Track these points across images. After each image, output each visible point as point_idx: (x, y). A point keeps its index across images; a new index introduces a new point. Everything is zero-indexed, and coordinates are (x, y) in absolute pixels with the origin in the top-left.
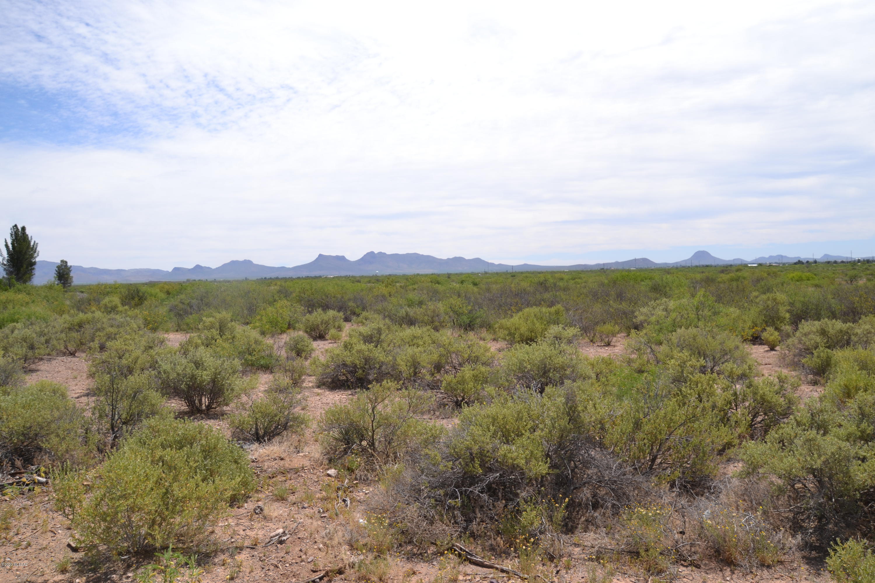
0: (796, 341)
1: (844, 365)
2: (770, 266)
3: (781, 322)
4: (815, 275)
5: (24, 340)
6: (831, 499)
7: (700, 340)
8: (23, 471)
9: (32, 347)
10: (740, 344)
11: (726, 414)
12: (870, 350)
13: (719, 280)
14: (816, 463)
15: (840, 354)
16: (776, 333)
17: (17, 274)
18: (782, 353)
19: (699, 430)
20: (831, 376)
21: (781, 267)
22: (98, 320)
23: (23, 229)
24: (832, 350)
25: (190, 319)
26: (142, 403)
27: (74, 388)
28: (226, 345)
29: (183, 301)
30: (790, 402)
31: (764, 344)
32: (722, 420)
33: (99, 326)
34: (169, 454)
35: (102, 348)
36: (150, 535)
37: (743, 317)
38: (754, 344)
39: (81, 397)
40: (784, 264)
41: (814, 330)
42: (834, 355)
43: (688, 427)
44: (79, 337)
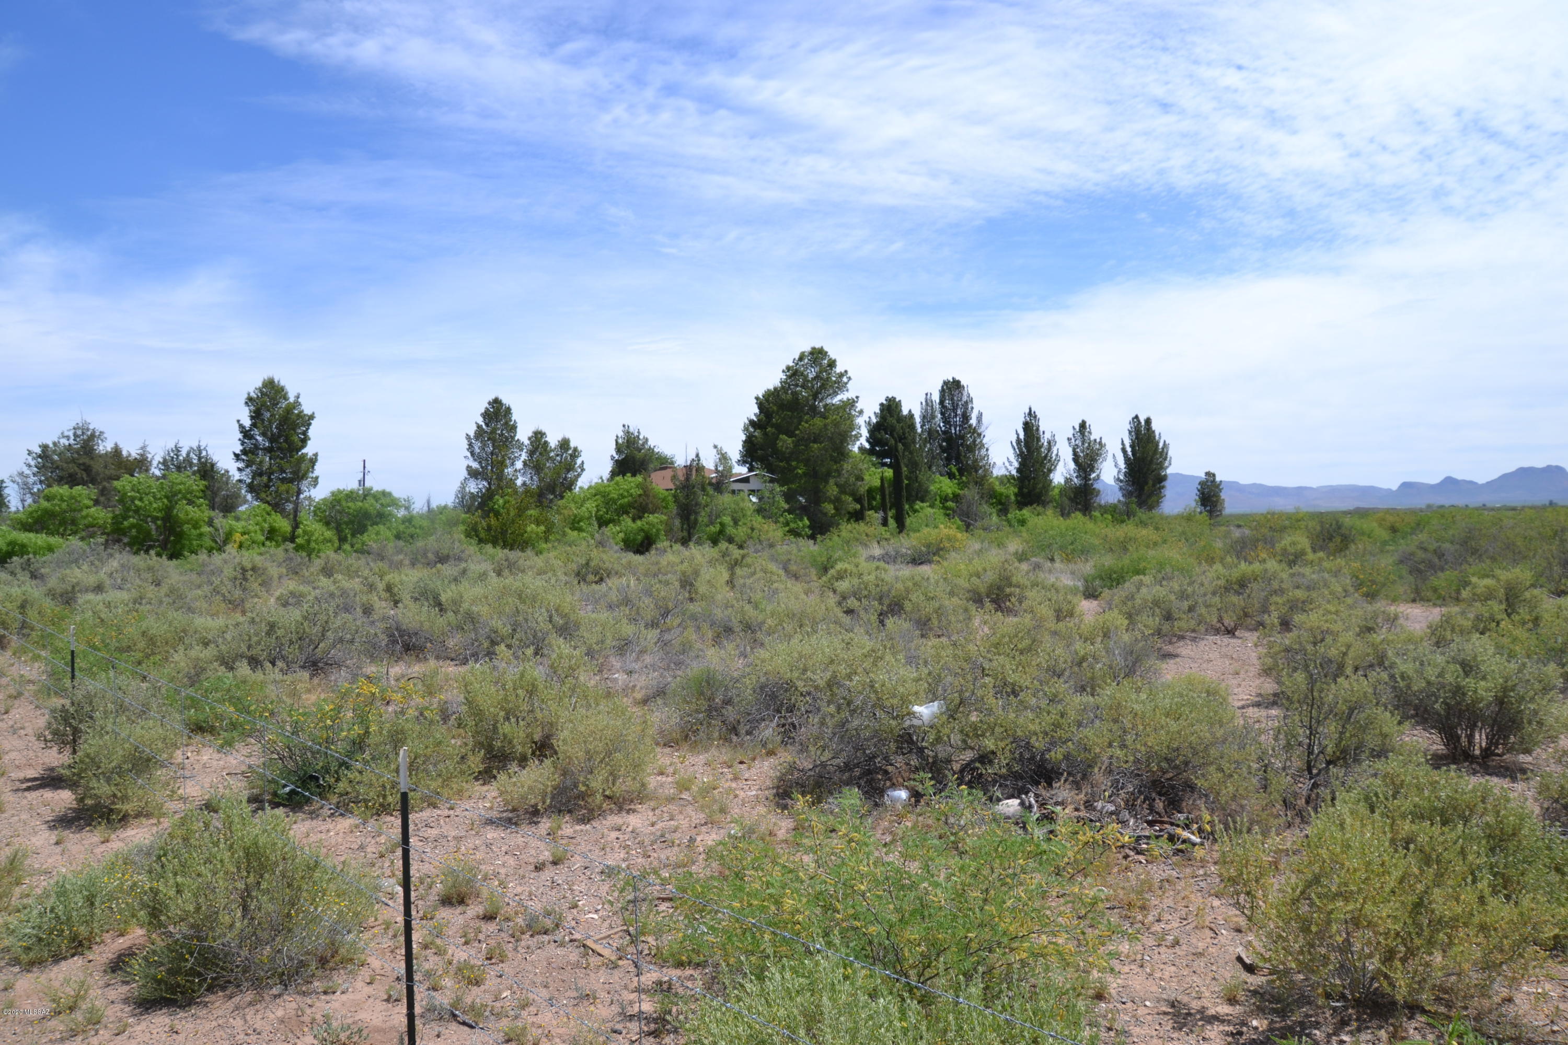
5: (1156, 603)
8: (1166, 819)
9: (1168, 617)
17: (1139, 497)
22: (1274, 576)
23: (1148, 421)
25: (1442, 580)
26: (1364, 729)
27: (1236, 691)
28: (1520, 633)
29: (1425, 545)
33: (1275, 585)
34: (1426, 832)
35: (1286, 625)
36: (1386, 977)
39: (1248, 706)
44: (1242, 603)
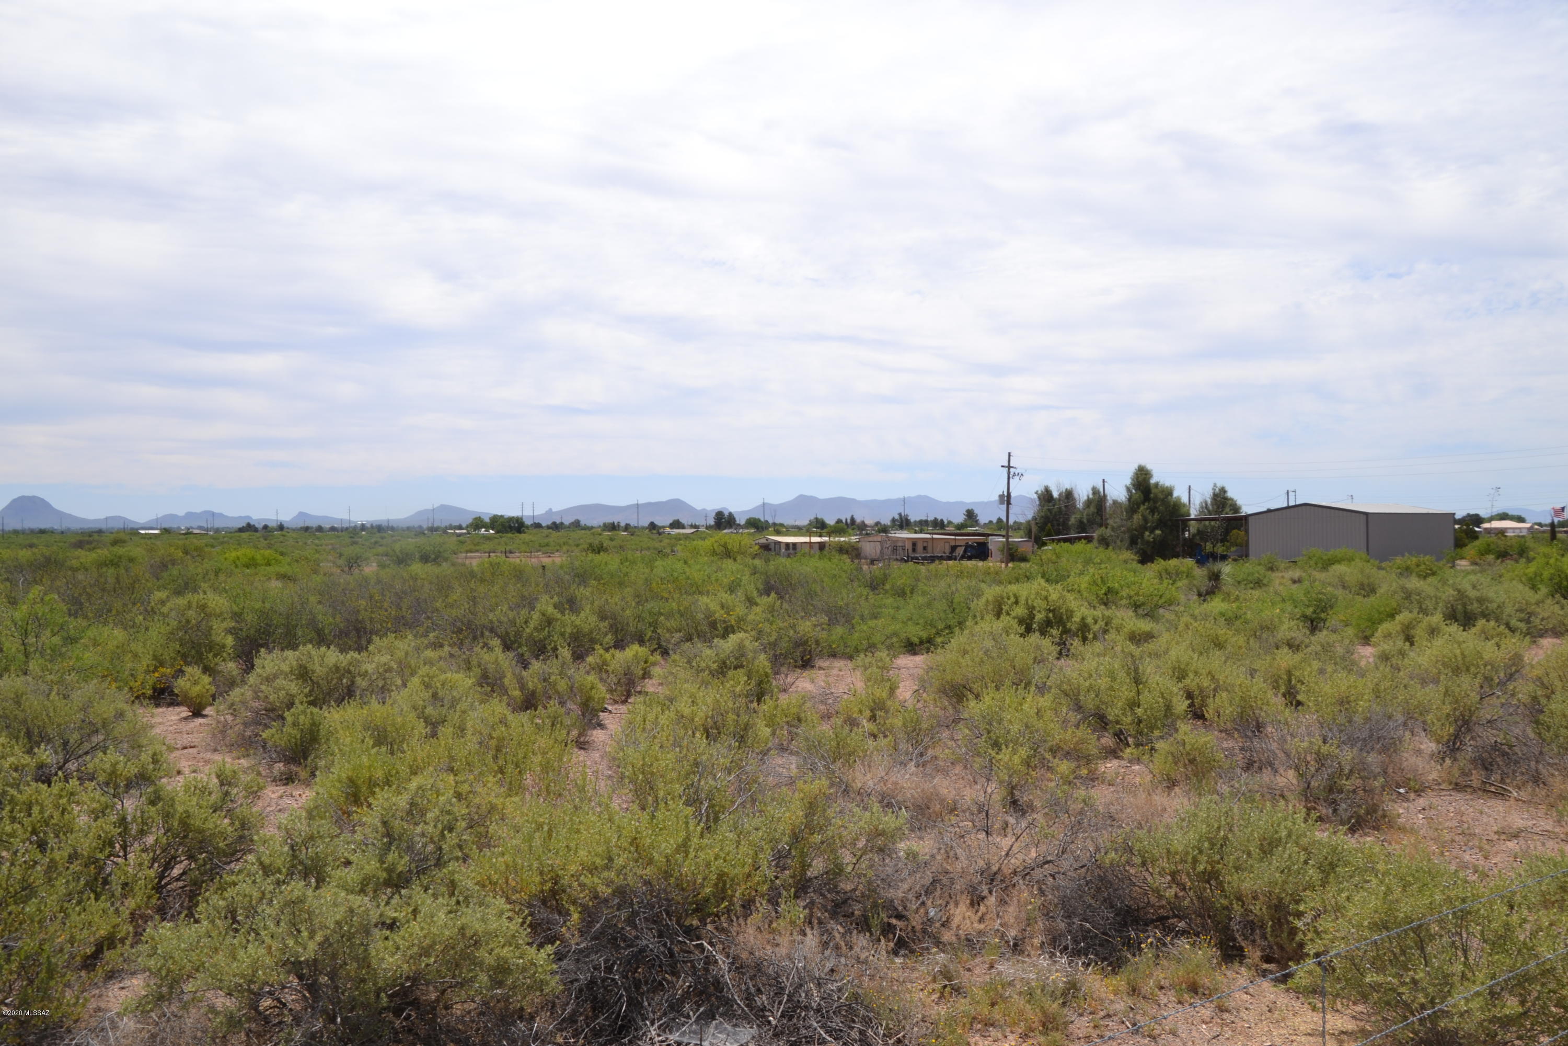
0: (249, 694)
1: (346, 739)
2: (188, 533)
3: (215, 656)
4: (282, 554)
6: (332, 1020)
7: (33, 703)
10: (126, 707)
11: (101, 869)
12: (392, 705)
13: (75, 563)
14: (305, 949)
15: (336, 716)
16: (206, 679)
18: (219, 722)
19: (37, 919)
20: (322, 763)
21: (212, 537)
24: (321, 709)
30: (244, 825)
31: (178, 705)
32: (91, 885)
37: (133, 646)
38: (157, 705)
40: (217, 531)
41: (285, 668)
42: (325, 718)
43: (10, 914)
